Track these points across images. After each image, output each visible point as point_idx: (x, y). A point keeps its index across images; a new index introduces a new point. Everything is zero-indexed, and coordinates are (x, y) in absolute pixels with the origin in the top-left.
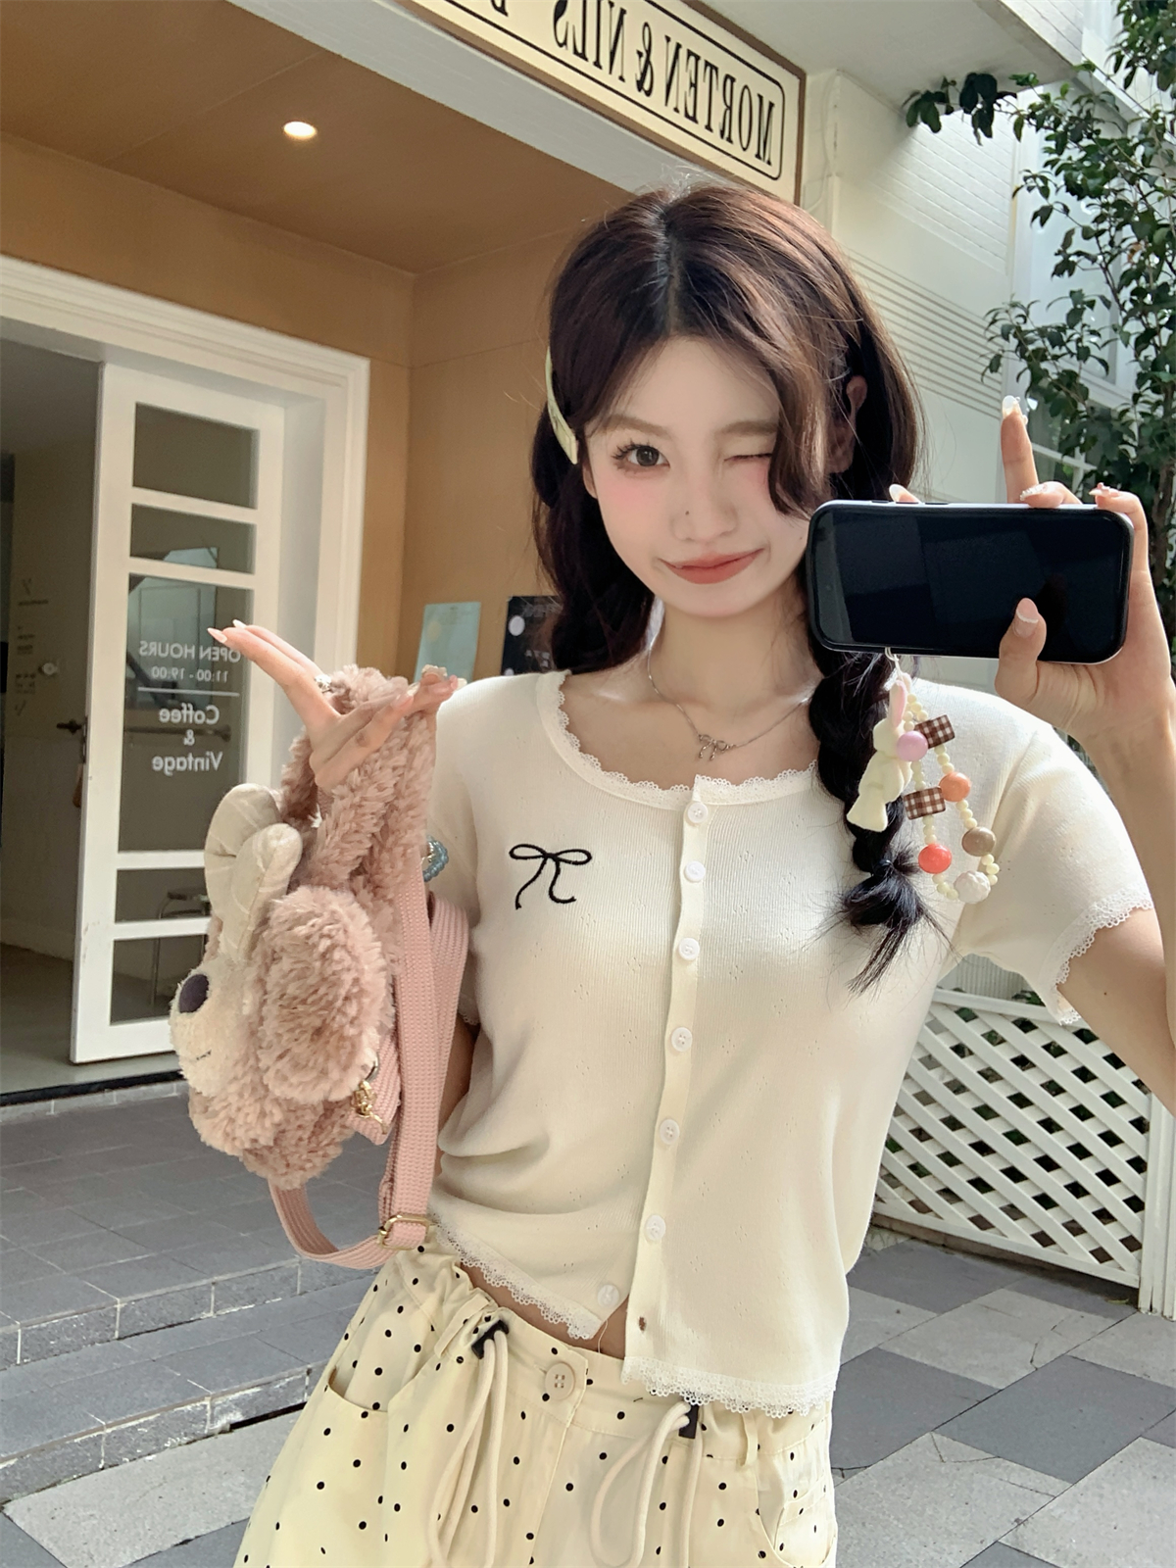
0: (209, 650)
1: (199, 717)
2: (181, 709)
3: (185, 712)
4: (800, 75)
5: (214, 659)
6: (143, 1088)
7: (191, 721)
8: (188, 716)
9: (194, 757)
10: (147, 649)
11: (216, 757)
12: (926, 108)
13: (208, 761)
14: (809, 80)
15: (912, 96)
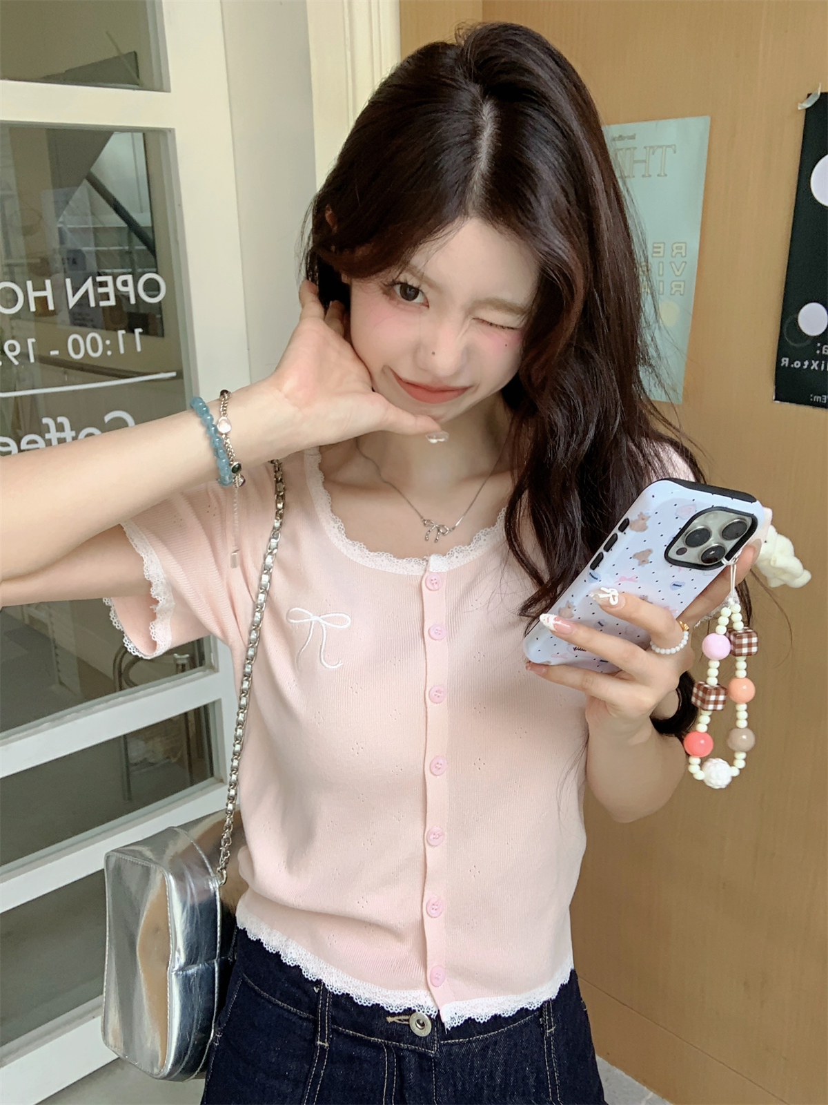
0: (89, 284)
5: (103, 304)
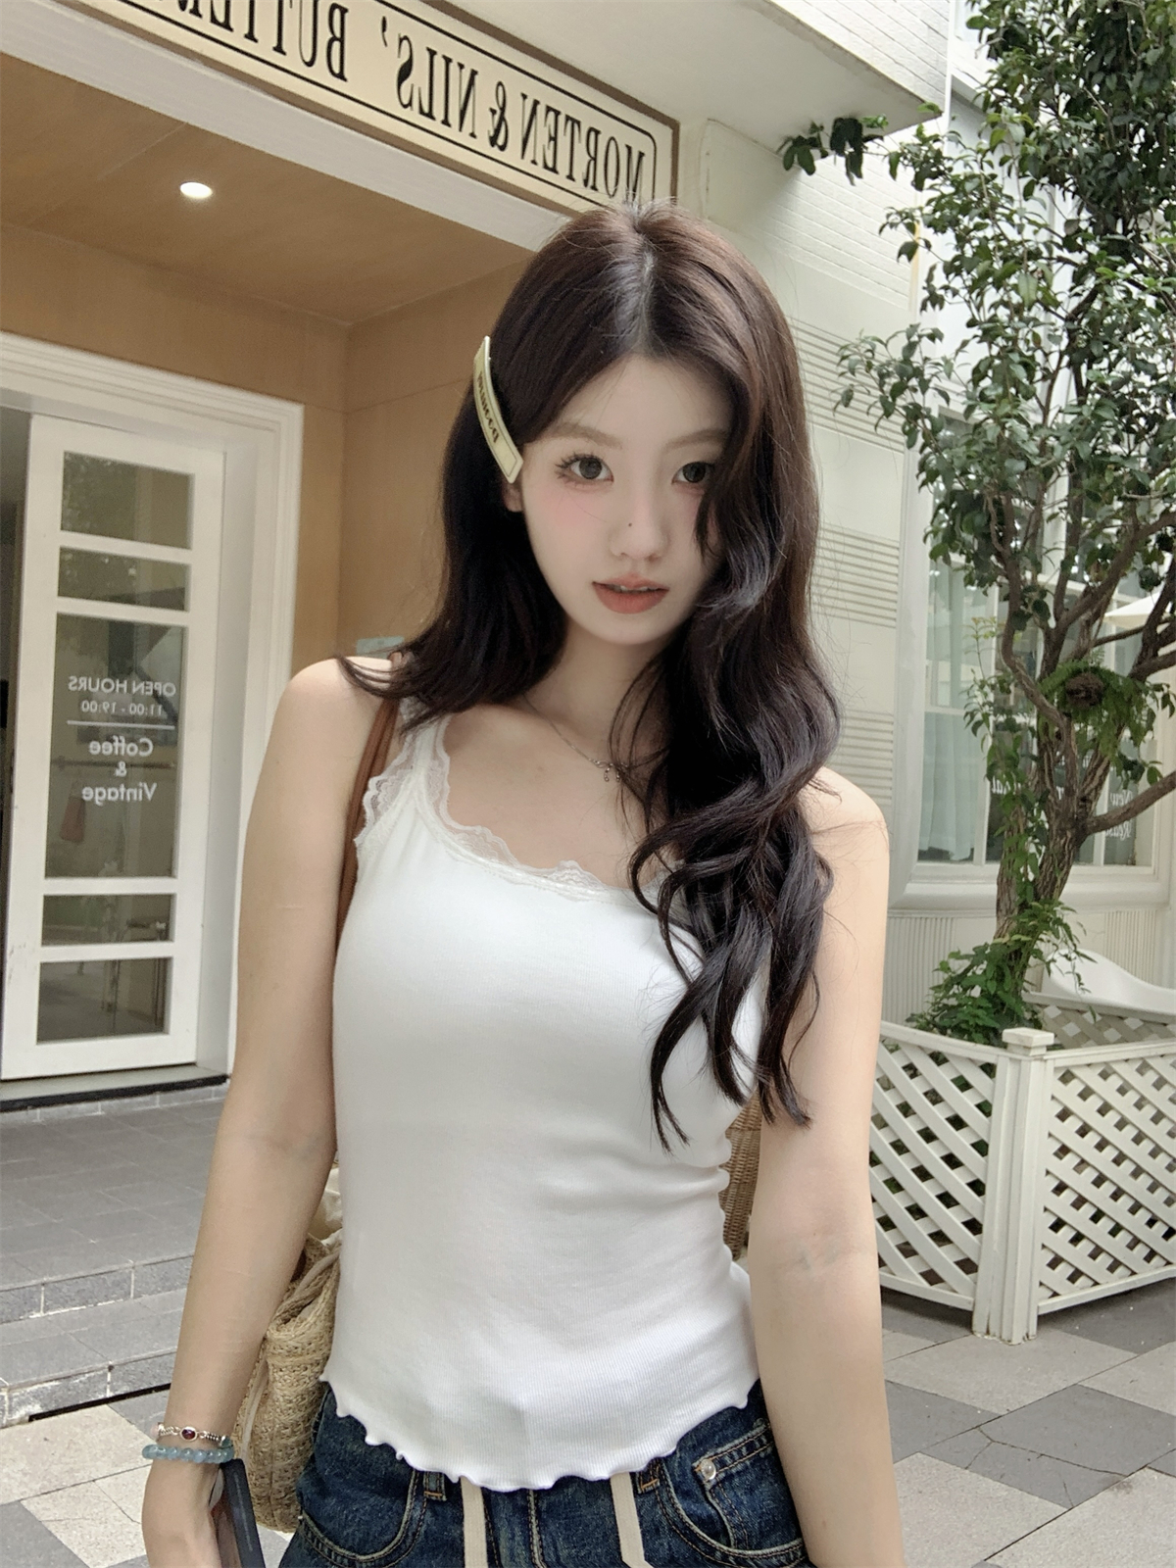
0: (142, 685)
1: (132, 749)
2: (112, 741)
3: (116, 744)
4: (674, 126)
5: (147, 693)
6: (68, 1107)
7: (123, 753)
8: (120, 749)
9: (126, 787)
10: (78, 684)
11: (150, 788)
12: (800, 152)
13: (141, 792)
14: (683, 129)
15: (785, 143)
